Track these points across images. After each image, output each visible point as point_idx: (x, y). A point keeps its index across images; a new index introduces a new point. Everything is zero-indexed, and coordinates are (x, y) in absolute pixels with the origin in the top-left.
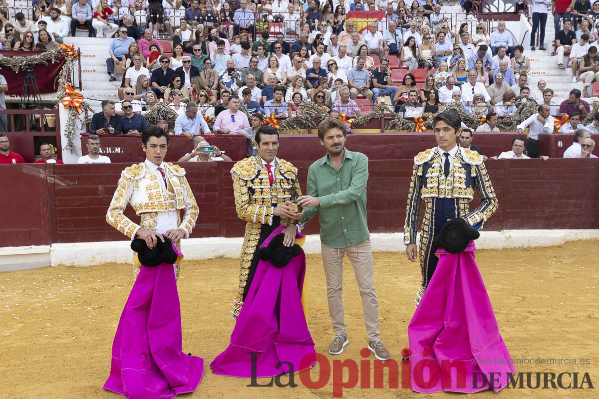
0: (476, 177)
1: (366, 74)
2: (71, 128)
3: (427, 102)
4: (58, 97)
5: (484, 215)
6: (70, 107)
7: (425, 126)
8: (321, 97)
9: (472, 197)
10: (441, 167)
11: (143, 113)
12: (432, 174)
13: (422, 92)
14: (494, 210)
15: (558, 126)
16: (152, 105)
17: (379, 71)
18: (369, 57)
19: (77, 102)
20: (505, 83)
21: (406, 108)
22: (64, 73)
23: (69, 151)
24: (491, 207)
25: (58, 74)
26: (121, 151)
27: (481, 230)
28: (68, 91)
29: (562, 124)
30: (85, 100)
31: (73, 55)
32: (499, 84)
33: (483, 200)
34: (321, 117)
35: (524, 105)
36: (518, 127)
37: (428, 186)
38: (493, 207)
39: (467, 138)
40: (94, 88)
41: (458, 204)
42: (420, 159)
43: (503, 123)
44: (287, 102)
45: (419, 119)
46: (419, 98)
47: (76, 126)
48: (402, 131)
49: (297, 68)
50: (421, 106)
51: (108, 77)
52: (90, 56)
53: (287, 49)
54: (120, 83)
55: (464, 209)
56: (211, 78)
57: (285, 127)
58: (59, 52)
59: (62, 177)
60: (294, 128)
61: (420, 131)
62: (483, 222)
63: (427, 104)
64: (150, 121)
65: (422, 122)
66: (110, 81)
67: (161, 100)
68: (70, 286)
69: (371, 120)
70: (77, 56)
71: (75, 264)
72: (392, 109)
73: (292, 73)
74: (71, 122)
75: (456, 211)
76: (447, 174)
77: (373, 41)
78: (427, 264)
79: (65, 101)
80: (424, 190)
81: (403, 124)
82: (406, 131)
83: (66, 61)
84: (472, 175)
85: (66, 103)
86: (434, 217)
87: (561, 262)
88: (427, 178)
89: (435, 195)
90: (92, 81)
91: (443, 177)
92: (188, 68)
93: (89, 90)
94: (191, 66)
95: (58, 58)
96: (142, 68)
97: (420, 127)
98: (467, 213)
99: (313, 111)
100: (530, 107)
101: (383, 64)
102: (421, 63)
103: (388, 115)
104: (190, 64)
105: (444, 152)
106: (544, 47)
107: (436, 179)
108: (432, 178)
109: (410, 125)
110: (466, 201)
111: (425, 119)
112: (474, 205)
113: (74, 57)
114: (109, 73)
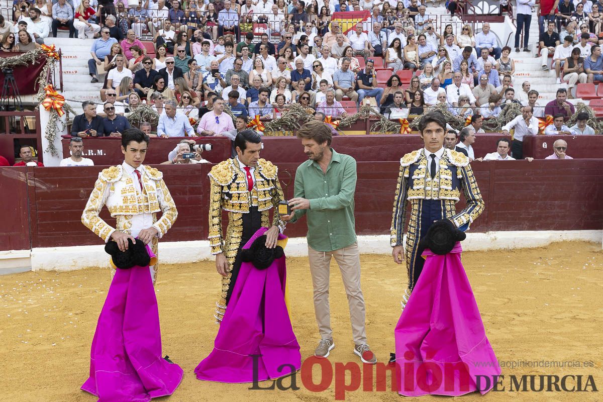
0: (462, 179)
1: (351, 75)
2: (52, 130)
3: (412, 103)
4: (39, 99)
5: (470, 217)
6: (51, 109)
7: (410, 128)
8: (306, 99)
9: (458, 199)
10: (427, 169)
11: (126, 115)
12: (419, 175)
13: (408, 94)
14: (480, 212)
15: (542, 128)
16: (135, 106)
17: (364, 73)
18: (354, 58)
19: (58, 104)
20: (490, 85)
21: (391, 109)
22: (45, 75)
23: (50, 154)
24: (477, 208)
25: (38, 75)
26: (103, 154)
27: (468, 232)
28: (48, 92)
29: (547, 125)
30: (66, 101)
31: (54, 56)
32: (484, 86)
33: (469, 202)
34: (306, 119)
35: (509, 106)
36: (503, 128)
37: (415, 187)
38: (480, 208)
39: (452, 139)
40: (75, 90)
41: (444, 206)
42: (406, 161)
43: (488, 125)
44: (271, 103)
45: (404, 121)
46: (405, 100)
47: (57, 129)
48: (387, 133)
49: (282, 70)
50: (406, 107)
51: (90, 78)
52: (71, 57)
53: (271, 50)
54: (103, 84)
55: (451, 211)
56: (195, 79)
57: (270, 129)
58: (39, 53)
59: (42, 180)
60: (279, 130)
61: (406, 133)
62: (470, 224)
63: (412, 105)
64: (133, 123)
65: (407, 124)
66: (92, 82)
67: (144, 102)
68: (51, 292)
69: (356, 121)
70: (59, 57)
71: (56, 269)
72: (377, 110)
73: (276, 74)
74: (53, 125)
75: (442, 213)
76: (433, 175)
77: (358, 42)
78: (414, 266)
79: (46, 102)
80: (410, 191)
81: (389, 126)
82: (392, 132)
83: (47, 62)
84: (458, 177)
85: (47, 105)
86: (420, 219)
87: (546, 263)
88: (414, 180)
89: (422, 197)
90: (74, 82)
91: (429, 179)
92: (171, 70)
93: (71, 92)
94: (175, 67)
95: (39, 58)
96: (125, 69)
97: (406, 129)
98: (453, 215)
99: (298, 113)
100: (514, 108)
101: (368, 66)
102: (407, 64)
103: (374, 117)
104: (174, 65)
105: (430, 153)
106: (528, 48)
107: (422, 181)
108: (418, 179)
109: (396, 127)
110: (452, 203)
111: (410, 120)
112: (460, 207)
113: (55, 58)
114: (91, 74)
